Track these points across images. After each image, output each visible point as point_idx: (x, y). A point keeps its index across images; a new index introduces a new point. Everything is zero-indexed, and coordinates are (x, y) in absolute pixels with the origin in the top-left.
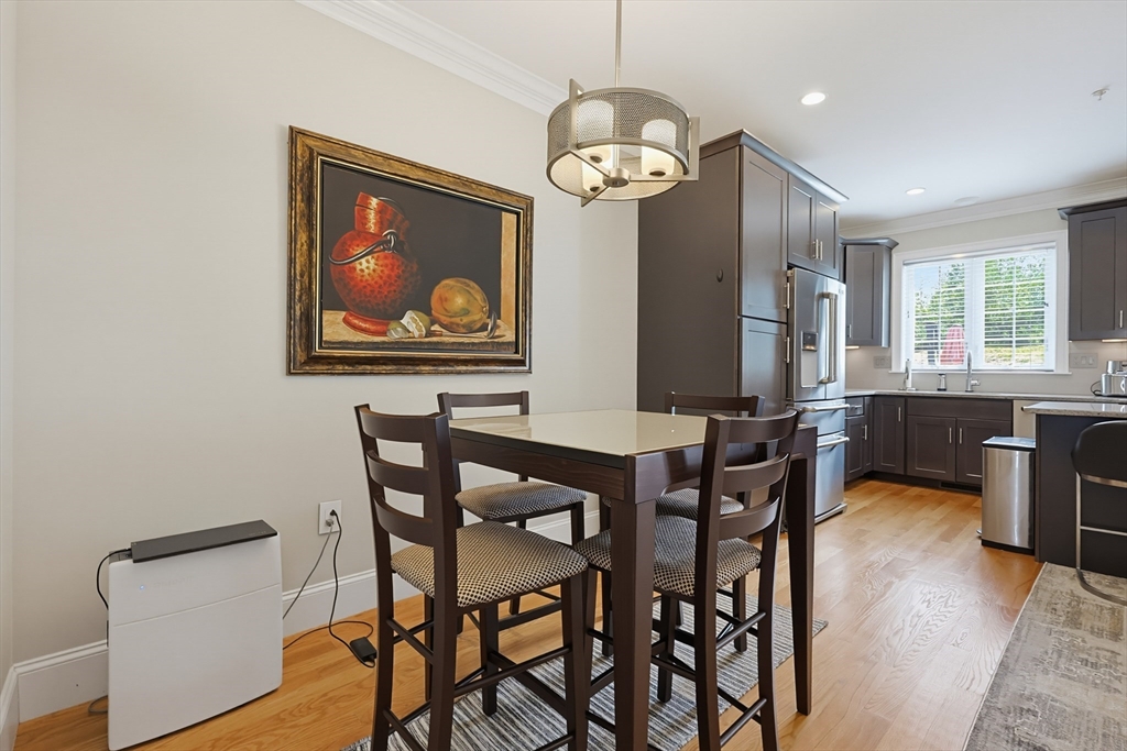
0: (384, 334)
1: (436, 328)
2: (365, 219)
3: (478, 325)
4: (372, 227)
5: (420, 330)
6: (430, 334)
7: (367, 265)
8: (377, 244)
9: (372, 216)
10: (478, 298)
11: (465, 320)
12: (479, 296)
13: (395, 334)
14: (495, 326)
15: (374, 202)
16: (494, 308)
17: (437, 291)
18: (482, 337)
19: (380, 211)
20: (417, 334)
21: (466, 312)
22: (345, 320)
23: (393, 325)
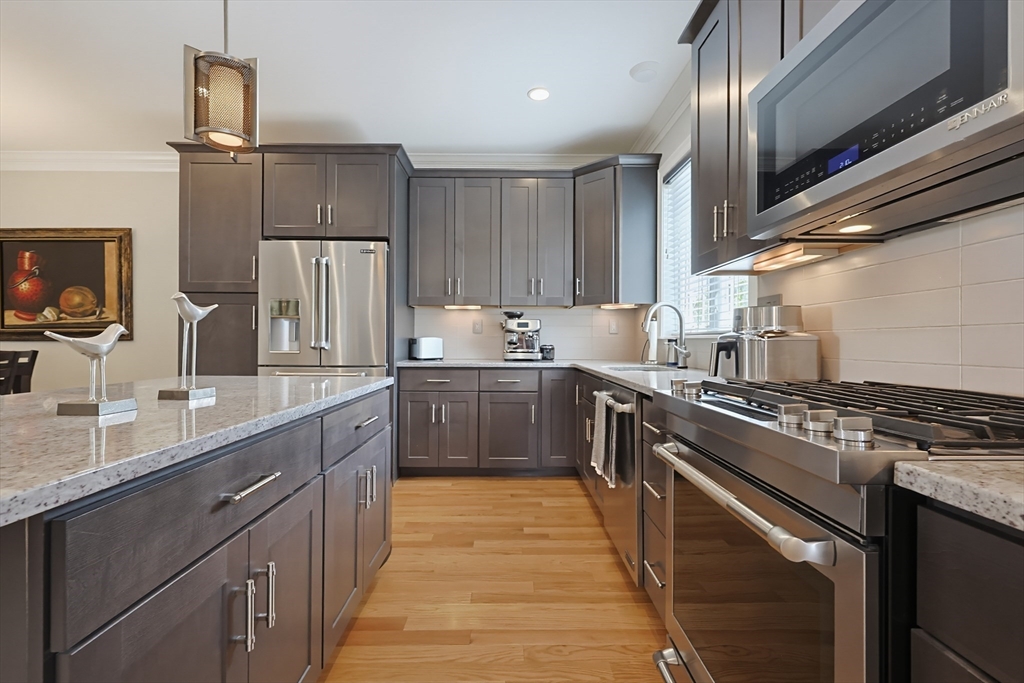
0: (34, 320)
1: (62, 315)
2: (23, 263)
3: (90, 312)
4: (27, 267)
5: (53, 316)
6: (60, 319)
7: (25, 286)
8: (29, 275)
9: (27, 262)
10: (89, 296)
11: (81, 310)
12: (90, 297)
13: (40, 320)
14: (101, 312)
15: (27, 254)
16: (101, 301)
17: (64, 295)
18: (92, 319)
19: (31, 258)
20: (52, 319)
21: (81, 305)
22: (15, 315)
23: (38, 315)
